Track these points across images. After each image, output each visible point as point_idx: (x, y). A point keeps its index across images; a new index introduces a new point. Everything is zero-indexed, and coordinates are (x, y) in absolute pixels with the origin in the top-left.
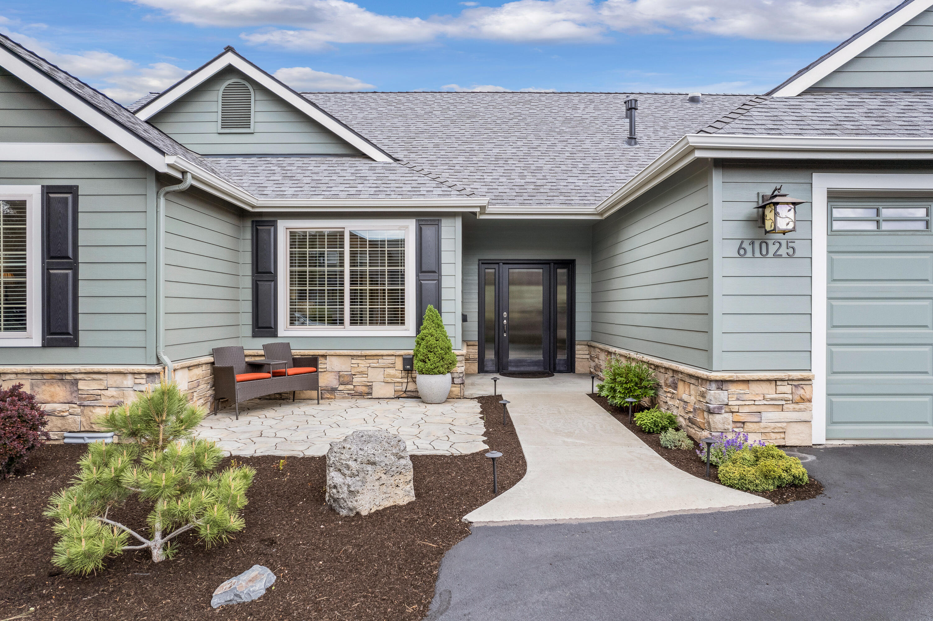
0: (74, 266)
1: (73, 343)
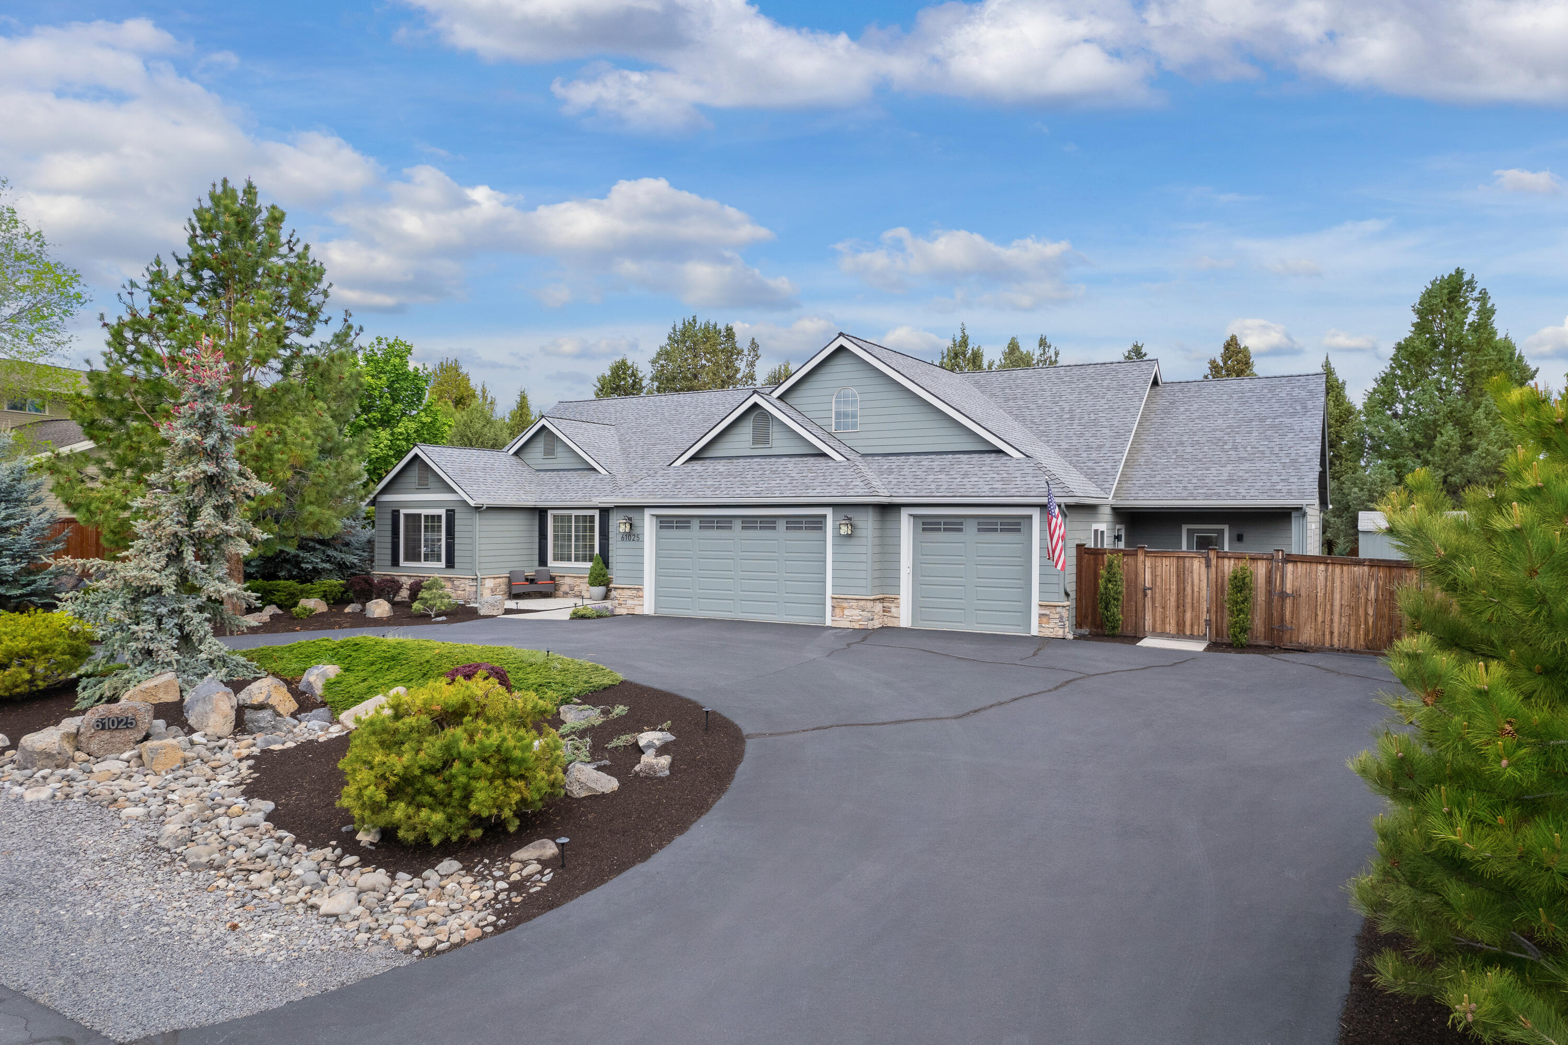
0: (454, 539)
1: (453, 567)
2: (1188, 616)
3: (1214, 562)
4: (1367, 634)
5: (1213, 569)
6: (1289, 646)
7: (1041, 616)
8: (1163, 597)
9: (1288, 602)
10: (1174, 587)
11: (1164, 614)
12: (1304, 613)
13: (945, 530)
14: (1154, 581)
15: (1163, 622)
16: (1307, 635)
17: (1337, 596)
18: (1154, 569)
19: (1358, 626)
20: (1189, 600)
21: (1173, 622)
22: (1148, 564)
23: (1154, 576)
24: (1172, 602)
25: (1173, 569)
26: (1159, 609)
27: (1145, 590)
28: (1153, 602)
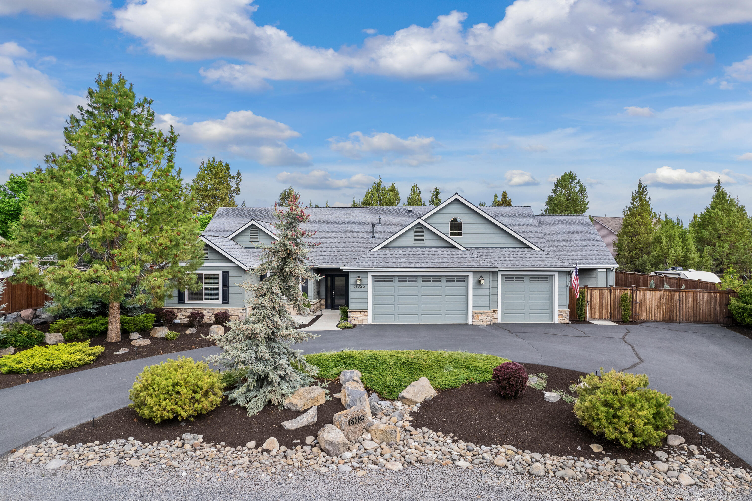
0: (228, 288)
1: (228, 303)
2: (604, 311)
3: (613, 291)
4: (663, 315)
5: (612, 294)
6: (638, 321)
7: (559, 315)
8: (594, 305)
9: (638, 305)
10: (598, 301)
11: (595, 311)
12: (643, 308)
13: (516, 281)
14: (591, 299)
15: (595, 314)
16: (644, 317)
17: (654, 302)
18: (591, 294)
19: (660, 312)
20: (604, 306)
21: (598, 314)
22: (589, 292)
23: (591, 297)
24: (597, 307)
25: (598, 294)
26: (593, 310)
27: (588, 302)
28: (591, 306)
